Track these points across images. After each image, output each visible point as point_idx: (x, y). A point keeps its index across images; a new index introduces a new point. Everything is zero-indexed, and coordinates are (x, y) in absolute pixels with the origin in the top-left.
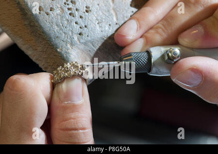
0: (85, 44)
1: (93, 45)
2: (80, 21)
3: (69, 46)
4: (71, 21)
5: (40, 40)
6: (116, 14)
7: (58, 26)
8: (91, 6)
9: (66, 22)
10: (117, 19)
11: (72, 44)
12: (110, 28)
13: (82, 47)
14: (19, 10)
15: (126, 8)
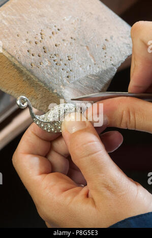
0: (74, 83)
1: (80, 83)
2: (65, 67)
3: (61, 87)
4: (59, 69)
5: (38, 88)
6: (93, 58)
7: (48, 74)
8: (71, 55)
9: (55, 70)
10: (95, 61)
11: (64, 85)
12: (90, 68)
13: (72, 86)
14: (16, 70)
15: (100, 51)
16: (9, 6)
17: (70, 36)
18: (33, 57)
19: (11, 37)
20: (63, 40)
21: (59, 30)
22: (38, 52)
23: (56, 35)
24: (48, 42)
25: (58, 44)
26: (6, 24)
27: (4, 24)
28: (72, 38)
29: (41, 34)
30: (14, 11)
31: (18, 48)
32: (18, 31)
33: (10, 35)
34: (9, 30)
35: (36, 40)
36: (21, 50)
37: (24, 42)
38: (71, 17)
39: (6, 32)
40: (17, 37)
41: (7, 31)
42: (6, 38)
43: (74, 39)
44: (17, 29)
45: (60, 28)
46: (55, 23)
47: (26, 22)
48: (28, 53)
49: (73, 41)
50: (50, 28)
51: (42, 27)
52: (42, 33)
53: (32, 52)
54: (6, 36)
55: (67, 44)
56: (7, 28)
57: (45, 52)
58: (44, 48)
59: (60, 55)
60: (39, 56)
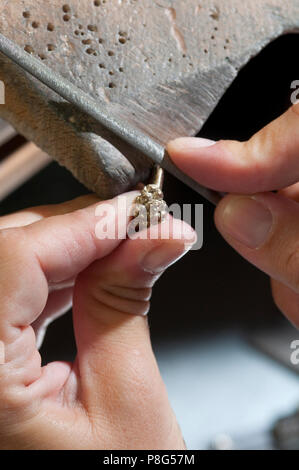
1: (138, 102)
2: (108, 61)
4: (91, 64)
7: (64, 75)
8: (129, 31)
9: (80, 67)
10: (185, 47)
12: (170, 66)
13: (116, 108)
15: (203, 23)
18: (33, 31)
22: (48, 19)
36: (7, 12)
48: (23, 20)
55: (124, 1)
57: (66, 19)
58: (65, 9)
59: (101, 29)
60: (50, 28)
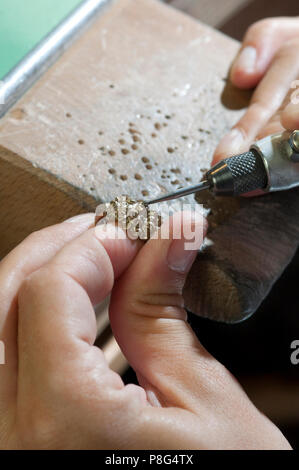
16: (47, 84)
17: (196, 127)
18: (124, 183)
19: (65, 147)
20: (184, 138)
21: (168, 117)
22: (134, 172)
23: (164, 130)
24: (149, 147)
25: (173, 148)
26: (47, 122)
27: (41, 122)
28: (201, 130)
29: (131, 131)
30: (60, 93)
31: (86, 168)
32: (78, 132)
33: (61, 143)
34: (59, 134)
35: (123, 147)
36: (94, 173)
37: (97, 154)
38: (188, 86)
39: (51, 139)
40: (77, 145)
41: (52, 136)
42: (53, 151)
43: (208, 133)
44: (75, 128)
45: (169, 114)
46: (157, 105)
47: (91, 112)
48: (111, 177)
49: (205, 137)
50: (149, 118)
51: (130, 118)
52: (133, 128)
53: (119, 173)
54: (53, 147)
55: (193, 145)
56: (53, 130)
57: (149, 167)
58: (145, 160)
59: (183, 170)
60: (137, 177)
